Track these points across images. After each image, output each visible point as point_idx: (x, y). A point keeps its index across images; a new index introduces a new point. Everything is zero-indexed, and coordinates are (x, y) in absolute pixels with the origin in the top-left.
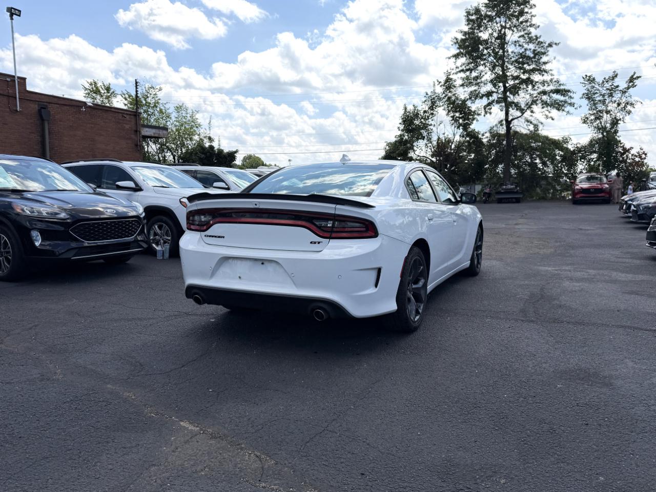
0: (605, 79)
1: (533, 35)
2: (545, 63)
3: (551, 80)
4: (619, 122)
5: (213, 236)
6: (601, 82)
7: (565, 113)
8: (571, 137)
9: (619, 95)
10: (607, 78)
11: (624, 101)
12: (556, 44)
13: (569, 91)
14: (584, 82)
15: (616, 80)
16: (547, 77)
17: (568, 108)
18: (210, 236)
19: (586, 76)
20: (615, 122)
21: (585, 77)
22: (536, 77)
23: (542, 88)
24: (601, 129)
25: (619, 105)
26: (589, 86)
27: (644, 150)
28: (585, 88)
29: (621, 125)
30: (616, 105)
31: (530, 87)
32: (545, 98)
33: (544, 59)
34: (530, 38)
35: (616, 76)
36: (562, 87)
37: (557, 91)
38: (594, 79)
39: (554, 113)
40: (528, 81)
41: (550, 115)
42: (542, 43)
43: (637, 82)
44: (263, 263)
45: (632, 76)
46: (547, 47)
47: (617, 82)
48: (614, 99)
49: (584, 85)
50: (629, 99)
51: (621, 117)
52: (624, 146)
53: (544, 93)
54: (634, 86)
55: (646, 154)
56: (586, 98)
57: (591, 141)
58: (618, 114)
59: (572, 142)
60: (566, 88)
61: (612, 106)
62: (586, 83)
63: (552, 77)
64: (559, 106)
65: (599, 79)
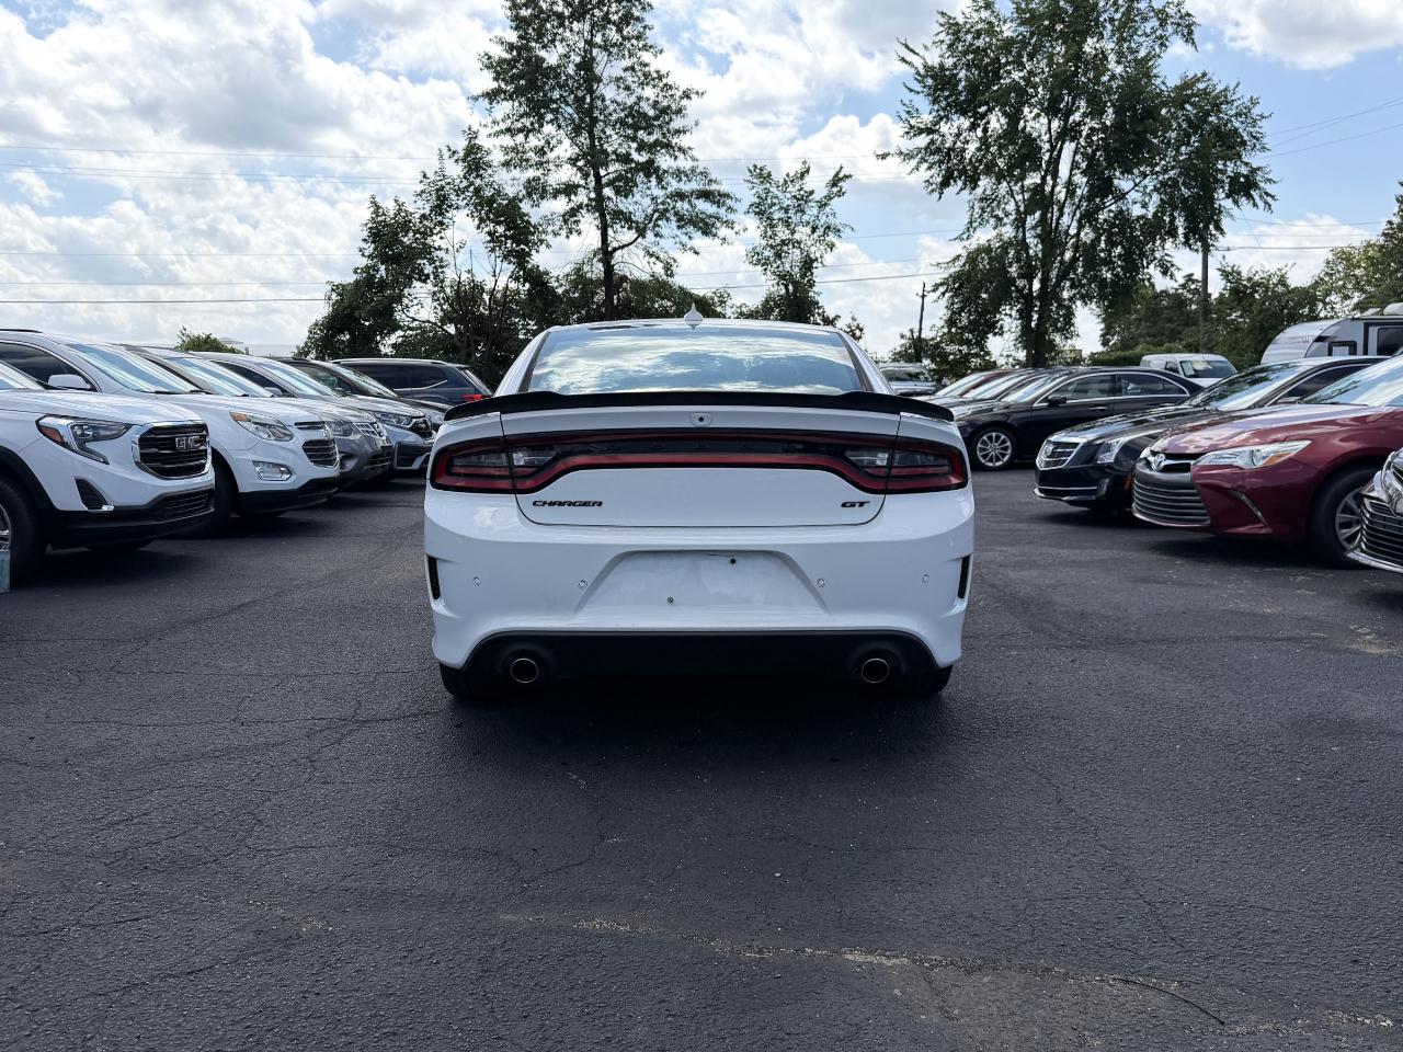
0: (788, 175)
1: (652, 69)
2: (678, 132)
3: (693, 170)
4: (815, 265)
5: (561, 504)
6: (782, 182)
7: (717, 241)
8: (729, 291)
9: (815, 211)
10: (792, 174)
11: (822, 223)
12: (697, 93)
13: (727, 196)
14: (751, 179)
15: (807, 178)
16: (684, 163)
17: (723, 231)
18: (552, 504)
19: (755, 166)
20: (808, 264)
21: (752, 169)
22: (664, 161)
23: (674, 185)
24: (784, 277)
25: (814, 230)
26: (760, 189)
27: (858, 322)
28: (754, 191)
29: (818, 273)
30: (808, 230)
31: (653, 180)
32: (683, 206)
33: (677, 123)
34: (646, 75)
35: (808, 171)
36: (714, 187)
37: (706, 195)
38: (769, 175)
39: (699, 241)
40: (649, 169)
41: (690, 244)
42: (671, 87)
43: (844, 185)
44: (733, 561)
45: (837, 174)
46: (681, 98)
47: (810, 183)
48: (805, 218)
49: (751, 186)
50: (832, 220)
51: (818, 255)
52: (824, 312)
53: (681, 196)
54: (841, 193)
55: (861, 330)
56: (756, 213)
57: (767, 301)
58: (813, 249)
59: (733, 301)
60: (724, 188)
61: (802, 233)
62: (755, 180)
63: (696, 164)
64: (706, 227)
65: (778, 176)
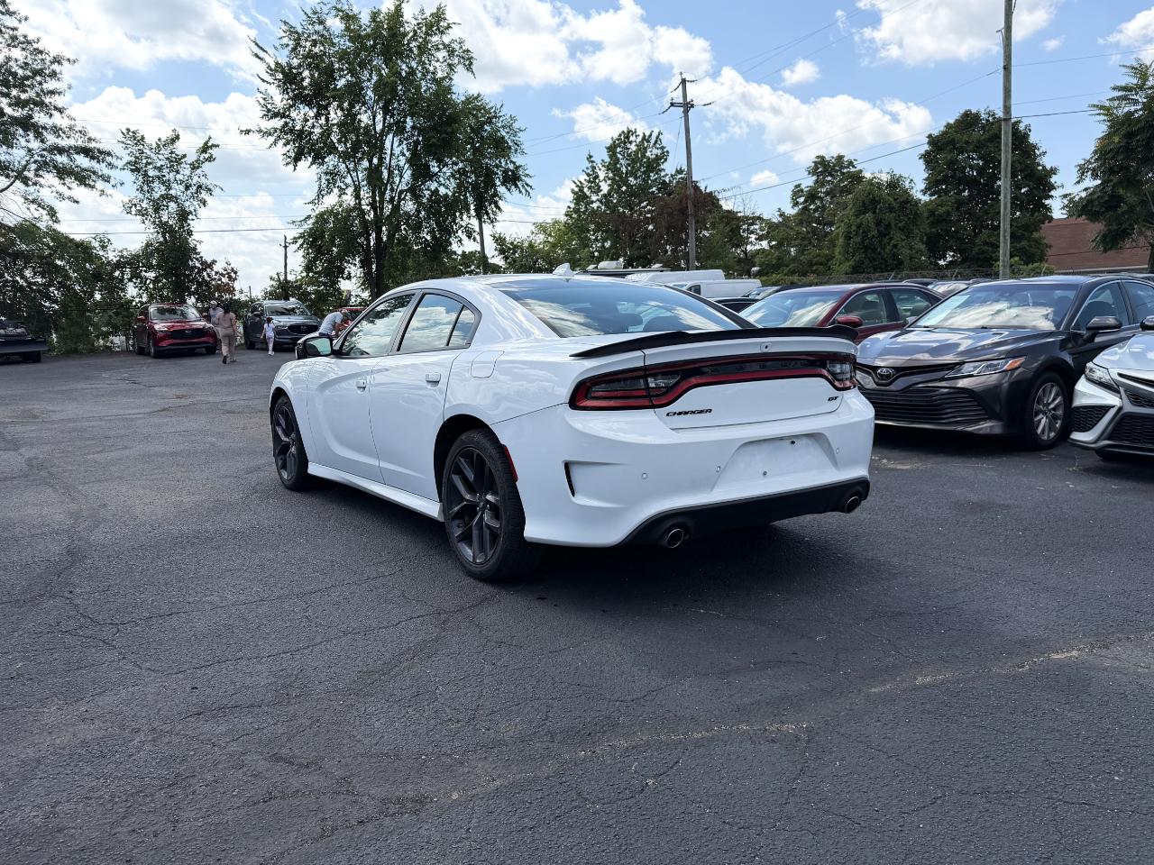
0: (159, 140)
1: (18, 33)
2: (52, 92)
3: (71, 128)
4: (190, 217)
6: (154, 146)
7: (95, 193)
8: (109, 237)
9: (188, 172)
10: (163, 139)
11: (194, 182)
12: (69, 60)
13: (109, 154)
14: (124, 140)
15: (177, 144)
16: (58, 119)
17: (100, 185)
19: (128, 130)
20: (183, 215)
21: (125, 132)
22: (40, 118)
23: (51, 139)
24: (164, 227)
25: (187, 188)
26: (134, 149)
27: (232, 266)
28: (128, 151)
29: (194, 224)
30: (182, 188)
31: (31, 136)
32: (61, 159)
33: (50, 85)
34: (14, 38)
35: (178, 137)
36: (92, 145)
37: (86, 152)
38: (143, 138)
39: (79, 191)
40: (27, 124)
41: (67, 193)
42: (41, 52)
43: (213, 151)
45: (206, 143)
46: (52, 63)
47: (180, 148)
48: (179, 177)
49: (124, 146)
50: (203, 180)
51: (192, 209)
52: (201, 257)
53: (61, 150)
54: (210, 159)
55: (236, 273)
56: (132, 171)
57: (148, 245)
58: (187, 204)
59: (114, 246)
60: (103, 146)
61: (177, 190)
62: (129, 142)
63: (73, 123)
64: (83, 178)
65: (151, 139)
